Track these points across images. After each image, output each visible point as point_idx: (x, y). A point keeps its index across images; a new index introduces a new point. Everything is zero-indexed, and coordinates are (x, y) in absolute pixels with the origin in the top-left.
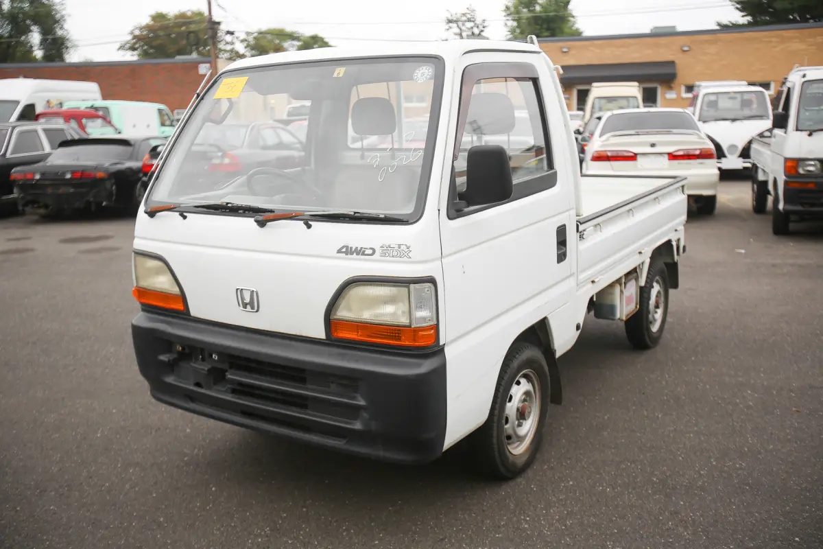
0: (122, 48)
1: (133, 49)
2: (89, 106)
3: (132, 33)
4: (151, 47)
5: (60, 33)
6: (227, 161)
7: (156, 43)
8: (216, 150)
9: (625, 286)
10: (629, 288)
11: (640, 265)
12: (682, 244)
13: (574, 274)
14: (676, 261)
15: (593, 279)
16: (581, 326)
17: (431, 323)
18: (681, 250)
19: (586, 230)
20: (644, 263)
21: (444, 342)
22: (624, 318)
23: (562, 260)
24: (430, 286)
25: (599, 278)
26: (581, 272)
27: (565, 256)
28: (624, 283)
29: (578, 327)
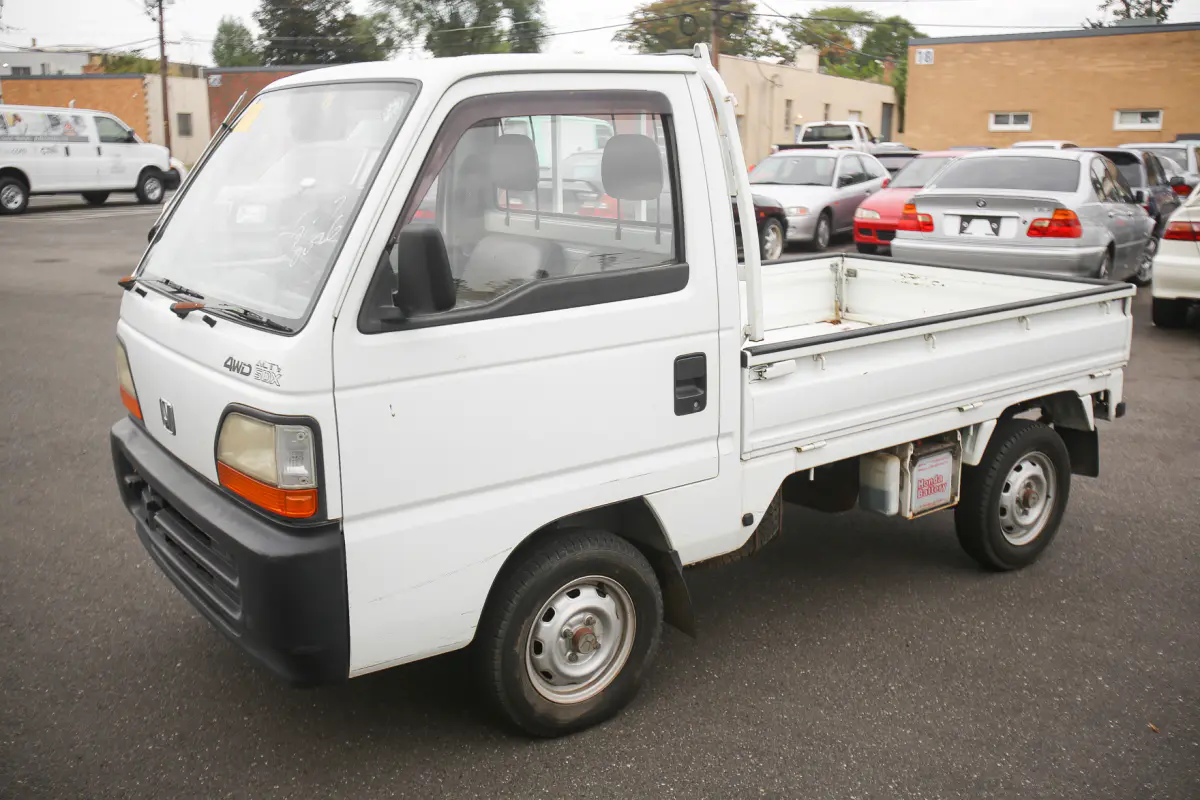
0: (617, 36)
1: (632, 38)
3: (632, 15)
4: (656, 36)
5: (535, 16)
7: (661, 30)
9: (915, 460)
10: (927, 465)
11: (968, 428)
12: (1115, 400)
13: (730, 434)
14: (1092, 429)
15: (797, 445)
16: (757, 520)
17: (313, 484)
18: (1113, 411)
19: (770, 364)
20: (977, 426)
21: (339, 516)
22: (909, 515)
23: (690, 410)
24: (305, 430)
25: (816, 445)
26: (755, 432)
27: (702, 404)
28: (912, 456)
29: (747, 520)
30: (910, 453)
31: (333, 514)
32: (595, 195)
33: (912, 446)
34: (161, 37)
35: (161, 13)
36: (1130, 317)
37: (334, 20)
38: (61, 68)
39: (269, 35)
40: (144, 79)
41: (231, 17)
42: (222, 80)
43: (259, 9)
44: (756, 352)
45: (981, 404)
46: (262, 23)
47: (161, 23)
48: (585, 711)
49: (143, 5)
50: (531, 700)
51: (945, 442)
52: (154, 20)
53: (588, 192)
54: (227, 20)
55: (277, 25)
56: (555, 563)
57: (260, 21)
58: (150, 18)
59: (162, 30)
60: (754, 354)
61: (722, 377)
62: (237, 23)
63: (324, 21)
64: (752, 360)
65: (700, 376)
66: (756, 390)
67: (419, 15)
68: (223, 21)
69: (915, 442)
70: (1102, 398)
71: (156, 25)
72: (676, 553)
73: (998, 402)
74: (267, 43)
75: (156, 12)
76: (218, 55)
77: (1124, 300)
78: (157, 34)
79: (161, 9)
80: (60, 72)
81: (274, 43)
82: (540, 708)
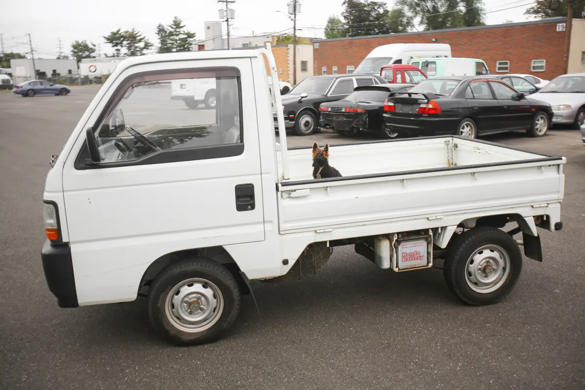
0: (528, 12)
1: (536, 12)
2: (425, 61)
6: (430, 106)
8: (424, 98)
9: (398, 242)
10: (408, 246)
11: (437, 229)
12: (554, 220)
13: (270, 222)
14: (536, 235)
15: (316, 229)
16: (292, 263)
17: (56, 227)
18: (553, 227)
19: (295, 191)
20: (444, 228)
21: (68, 241)
22: (396, 270)
23: (246, 209)
24: (52, 206)
25: (326, 230)
26: (285, 222)
27: (253, 207)
28: (396, 240)
29: (285, 262)
30: (395, 239)
31: (65, 240)
32: (426, 101)
33: (396, 235)
34: (294, 28)
35: (295, 17)
36: (562, 176)
37: (379, 14)
38: (256, 44)
39: (348, 23)
40: (287, 46)
41: (334, 15)
42: (320, 46)
43: (345, 11)
44: (284, 185)
45: (442, 217)
46: (345, 17)
47: (295, 21)
48: (197, 337)
49: (288, 14)
50: (167, 328)
51: (421, 235)
52: (292, 20)
53: (423, 99)
54: (332, 17)
55: (352, 18)
56: (177, 270)
57: (344, 16)
58: (290, 19)
59: (295, 24)
60: (282, 186)
61: (264, 195)
62: (336, 18)
63: (373, 14)
64: (281, 188)
65: (251, 194)
66: (285, 203)
67: (418, 9)
68: (330, 17)
69: (398, 233)
70: (545, 219)
71: (293, 22)
72: (243, 273)
73: (457, 216)
74: (347, 27)
75: (293, 16)
76: (327, 34)
77: (558, 165)
78: (293, 27)
79: (295, 14)
80: (256, 45)
81: (350, 26)
82: (172, 332)
